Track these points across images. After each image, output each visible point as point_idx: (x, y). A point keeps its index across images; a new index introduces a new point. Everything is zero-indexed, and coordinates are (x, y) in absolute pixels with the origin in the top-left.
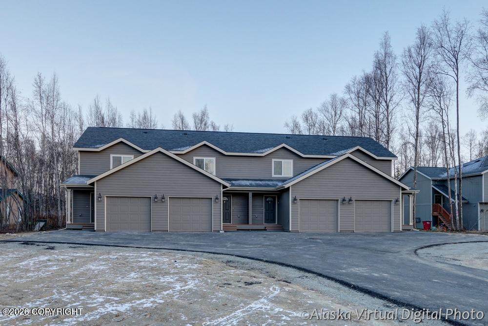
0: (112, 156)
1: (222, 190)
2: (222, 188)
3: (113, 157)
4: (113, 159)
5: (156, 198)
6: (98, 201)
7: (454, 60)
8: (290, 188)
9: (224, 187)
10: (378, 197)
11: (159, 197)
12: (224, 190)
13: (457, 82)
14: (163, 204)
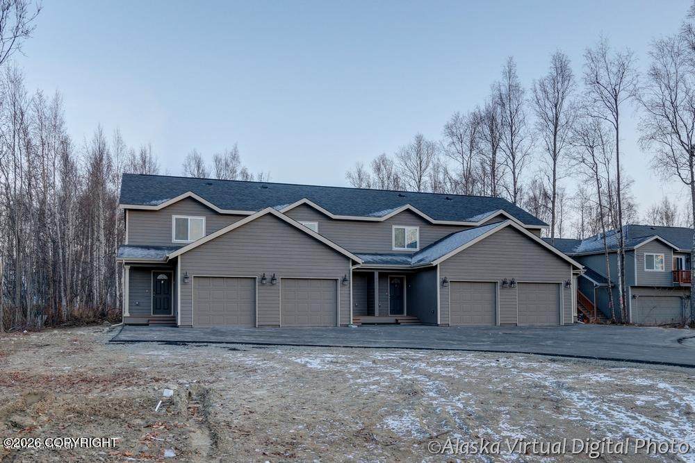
0: (174, 217)
1: (352, 268)
2: (351, 265)
3: (176, 219)
4: (176, 222)
5: (263, 279)
6: (184, 283)
7: (613, 101)
8: (438, 266)
9: (354, 263)
10: (544, 279)
11: (268, 277)
12: (354, 268)
13: (617, 129)
14: (272, 287)
